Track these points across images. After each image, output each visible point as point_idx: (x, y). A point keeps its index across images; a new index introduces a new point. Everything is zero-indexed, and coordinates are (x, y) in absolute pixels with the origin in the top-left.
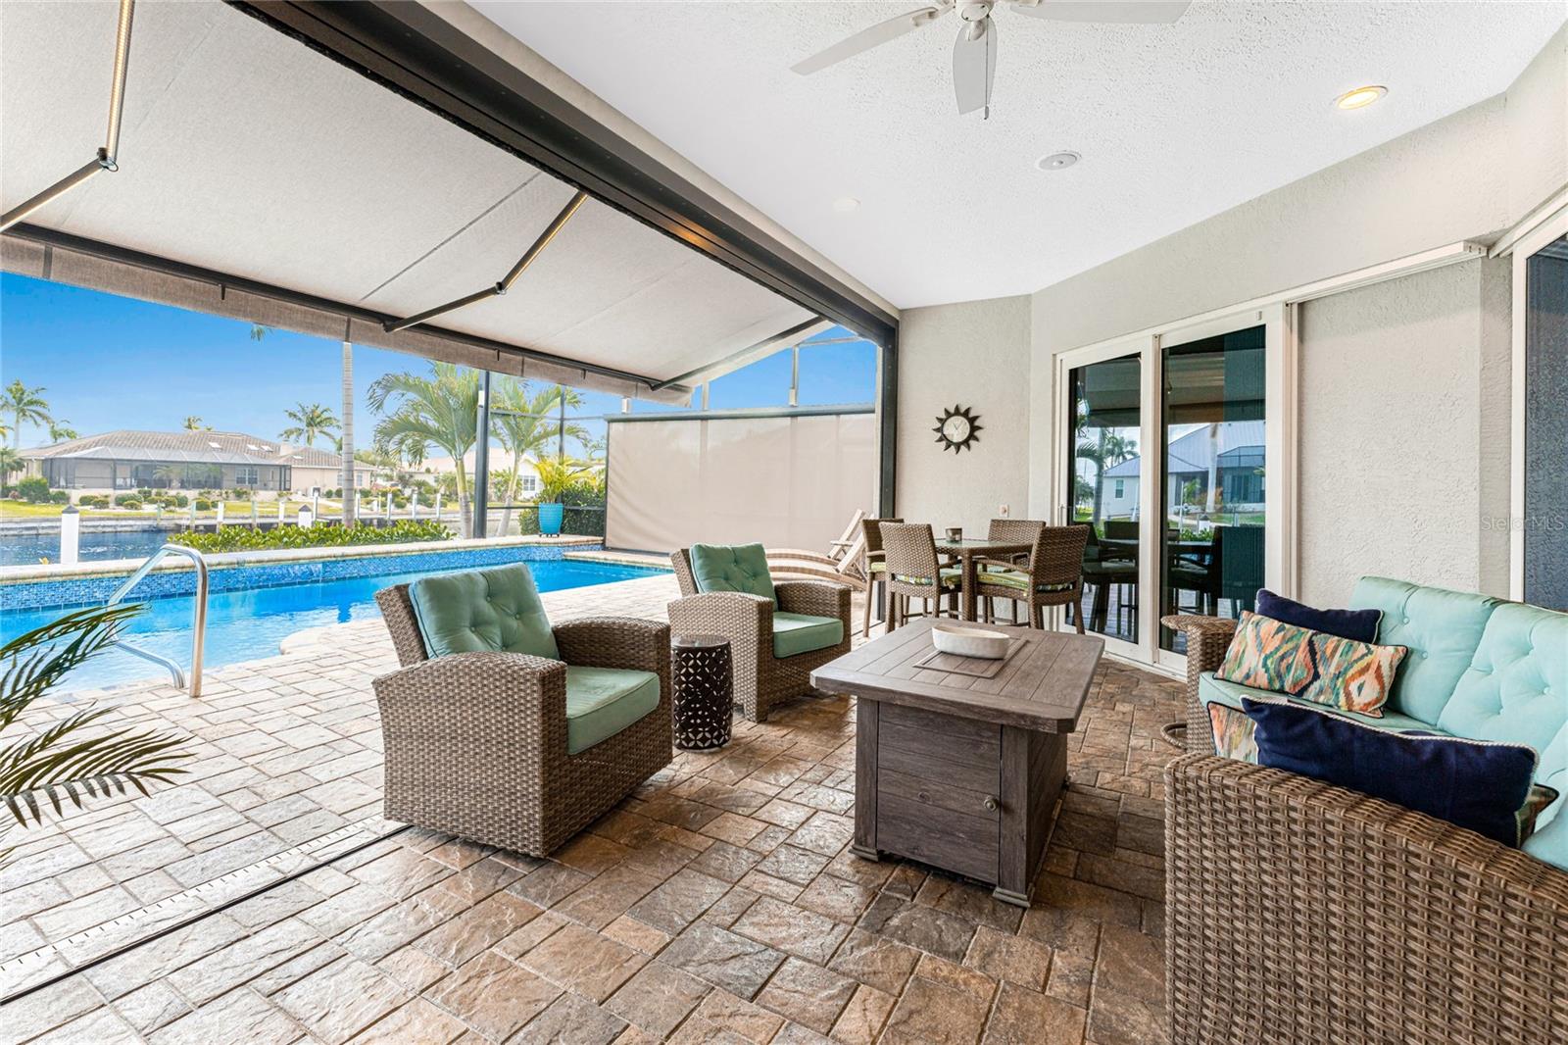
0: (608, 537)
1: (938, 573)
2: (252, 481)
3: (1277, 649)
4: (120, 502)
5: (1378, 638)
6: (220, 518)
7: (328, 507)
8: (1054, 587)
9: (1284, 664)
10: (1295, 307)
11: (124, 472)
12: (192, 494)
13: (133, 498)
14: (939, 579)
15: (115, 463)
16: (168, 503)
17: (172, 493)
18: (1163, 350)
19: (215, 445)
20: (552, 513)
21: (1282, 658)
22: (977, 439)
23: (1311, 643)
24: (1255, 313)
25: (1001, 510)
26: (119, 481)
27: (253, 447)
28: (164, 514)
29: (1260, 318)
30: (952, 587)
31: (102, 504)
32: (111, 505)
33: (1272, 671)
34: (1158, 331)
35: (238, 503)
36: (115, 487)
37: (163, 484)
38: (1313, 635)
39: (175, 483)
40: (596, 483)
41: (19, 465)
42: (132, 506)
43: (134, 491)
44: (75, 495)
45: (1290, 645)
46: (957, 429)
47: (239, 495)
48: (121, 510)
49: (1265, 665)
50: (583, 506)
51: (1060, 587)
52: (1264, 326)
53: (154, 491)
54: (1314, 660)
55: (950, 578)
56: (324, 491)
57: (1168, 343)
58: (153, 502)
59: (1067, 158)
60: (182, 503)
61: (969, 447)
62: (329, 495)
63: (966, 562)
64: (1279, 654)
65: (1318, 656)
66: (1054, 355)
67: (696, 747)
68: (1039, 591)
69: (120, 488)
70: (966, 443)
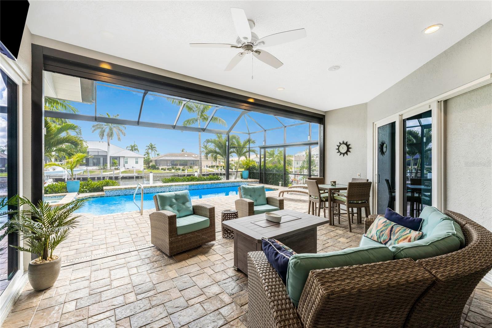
1: (320, 196)
2: (194, 164)
3: (381, 229)
4: (168, 169)
6: (186, 173)
7: (209, 170)
8: (357, 202)
9: (382, 234)
10: (442, 103)
11: (169, 162)
12: (181, 167)
13: (170, 168)
14: (320, 198)
15: (167, 160)
16: (177, 170)
17: (178, 167)
18: (403, 120)
19: (186, 155)
20: (246, 173)
21: (382, 231)
22: (350, 152)
23: (392, 227)
24: (428, 106)
25: (358, 175)
26: (168, 165)
27: (193, 156)
28: (176, 172)
29: (430, 107)
30: (324, 200)
31: (165, 170)
32: (166, 169)
33: (378, 235)
34: (400, 113)
35: (190, 169)
36: (167, 166)
37: (176, 165)
38: (395, 225)
39: (179, 165)
40: (257, 165)
41: (151, 161)
42: (170, 170)
43: (171, 167)
44: (160, 168)
45: (385, 228)
46: (344, 149)
47: (191, 167)
48: (168, 171)
49: (376, 233)
50: (255, 171)
51: (360, 202)
52: (431, 111)
53: (174, 167)
54: (391, 233)
55: (324, 197)
56: (208, 166)
57: (405, 117)
58: (174, 169)
59: (337, 67)
60: (179, 169)
61: (347, 154)
62: (209, 167)
63: (329, 192)
66: (373, 123)
67: (226, 238)
68: (351, 203)
69: (168, 166)
70: (346, 153)
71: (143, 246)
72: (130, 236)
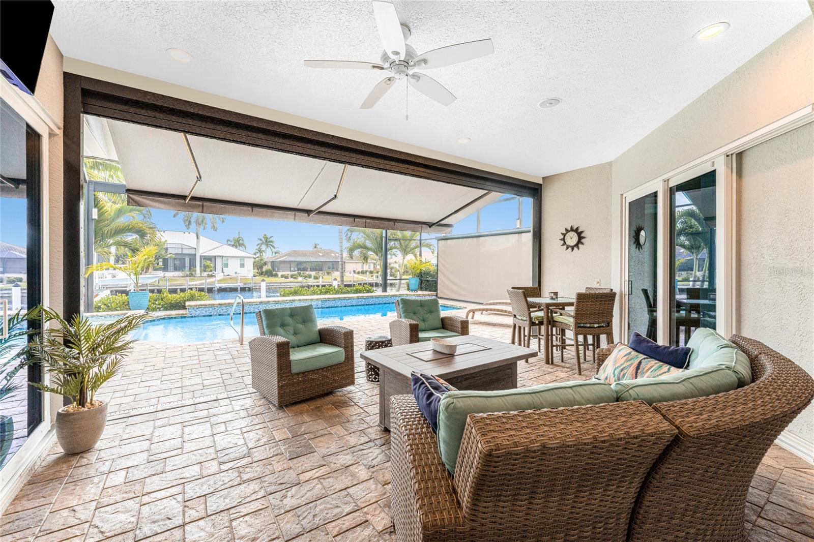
0: (439, 292)
1: (530, 314)
2: (333, 268)
3: (621, 365)
4: (292, 276)
5: (688, 365)
6: (321, 283)
7: (358, 278)
8: (592, 325)
9: (622, 374)
10: (734, 156)
11: (293, 265)
12: (313, 273)
13: (295, 275)
14: (530, 318)
15: (290, 262)
16: (305, 277)
17: (307, 273)
18: (671, 188)
19: (321, 254)
20: (415, 282)
21: (622, 370)
22: (582, 244)
23: (640, 363)
24: (710, 163)
25: (596, 282)
26: (292, 269)
27: (333, 255)
28: (305, 281)
29: (713, 166)
30: (537, 322)
31: (286, 277)
32: (289, 276)
33: (616, 376)
34: (666, 177)
35: (328, 277)
36: (291, 271)
37: (305, 269)
38: (644, 359)
39: (309, 269)
40: (432, 269)
41: (265, 264)
42: (295, 278)
43: (296, 272)
44: (280, 274)
45: (629, 363)
46: (572, 239)
47: (328, 273)
48: (292, 280)
49: (614, 373)
50: (430, 278)
51: (596, 325)
52: (715, 171)
53: (302, 272)
54: (637, 373)
55: (536, 318)
56: (357, 271)
57: (673, 183)
58: (301, 276)
59: (554, 101)
60: (310, 277)
61: (578, 248)
62: (358, 273)
63: (545, 309)
64: (621, 368)
65: (639, 371)
66: (622, 195)
67: (372, 381)
68: (579, 327)
69: (293, 271)
70: (577, 245)
71: (239, 391)
72: (220, 376)
